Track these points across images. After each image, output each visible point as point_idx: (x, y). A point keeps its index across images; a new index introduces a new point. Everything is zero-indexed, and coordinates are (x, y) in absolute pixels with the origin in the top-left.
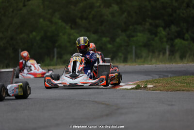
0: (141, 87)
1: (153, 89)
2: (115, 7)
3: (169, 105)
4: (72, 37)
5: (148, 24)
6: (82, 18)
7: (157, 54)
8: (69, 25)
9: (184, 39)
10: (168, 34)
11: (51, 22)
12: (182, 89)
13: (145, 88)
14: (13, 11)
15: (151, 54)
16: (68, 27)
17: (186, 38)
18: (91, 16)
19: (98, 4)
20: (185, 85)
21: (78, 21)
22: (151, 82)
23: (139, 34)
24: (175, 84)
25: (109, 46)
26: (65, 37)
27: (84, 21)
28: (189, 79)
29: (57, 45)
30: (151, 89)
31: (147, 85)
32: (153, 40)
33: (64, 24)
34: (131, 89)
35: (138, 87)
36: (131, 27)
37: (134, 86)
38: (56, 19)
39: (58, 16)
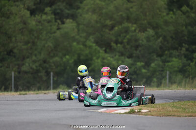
2: (151, 32)
4: (106, 61)
5: (184, 49)
6: (117, 42)
8: (104, 49)
11: (85, 45)
16: (101, 51)
18: (125, 41)
19: (133, 28)
21: (113, 44)
23: (174, 59)
25: (144, 71)
26: (99, 61)
27: (119, 45)
29: (90, 68)
32: (189, 65)
33: (98, 48)
36: (166, 52)
38: (91, 42)
39: (93, 40)
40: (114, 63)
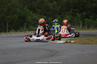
0: (68, 42)
1: (74, 43)
2: (55, 3)
3: (82, 51)
4: (33, 17)
5: (71, 11)
6: (38, 8)
7: (76, 26)
8: (32, 11)
9: (89, 19)
10: (82, 16)
11: (23, 10)
12: (88, 43)
13: (70, 42)
14: (4, 5)
15: (73, 26)
16: (31, 12)
17: (90, 18)
18: (43, 7)
19: (46, 1)
20: (90, 41)
21: (36, 9)
22: (73, 40)
23: (67, 16)
24: (85, 41)
26: (30, 17)
27: (39, 9)
28: (92, 38)
29: (26, 21)
30: (73, 43)
31: (71, 41)
32: (74, 19)
33: (29, 11)
34: (63, 43)
35: (66, 42)
36: (63, 13)
37: (64, 42)
38: (25, 8)
39: (26, 7)
40: (37, 18)
